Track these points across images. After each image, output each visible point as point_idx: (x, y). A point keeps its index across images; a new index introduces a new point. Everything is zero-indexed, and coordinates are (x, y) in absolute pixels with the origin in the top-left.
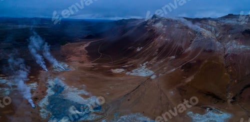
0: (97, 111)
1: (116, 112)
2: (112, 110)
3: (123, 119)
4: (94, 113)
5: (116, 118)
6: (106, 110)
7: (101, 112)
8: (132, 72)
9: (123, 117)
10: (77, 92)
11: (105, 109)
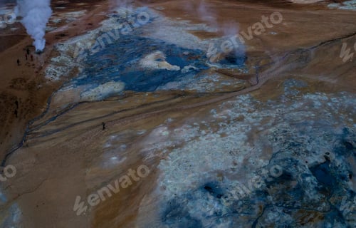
0: (231, 67)
1: (290, 78)
2: (282, 69)
3: (311, 104)
4: (219, 72)
5: (289, 97)
6: (261, 69)
7: (242, 71)
8: (343, 5)
9: (312, 97)
10: (187, 26)
11: (257, 64)
